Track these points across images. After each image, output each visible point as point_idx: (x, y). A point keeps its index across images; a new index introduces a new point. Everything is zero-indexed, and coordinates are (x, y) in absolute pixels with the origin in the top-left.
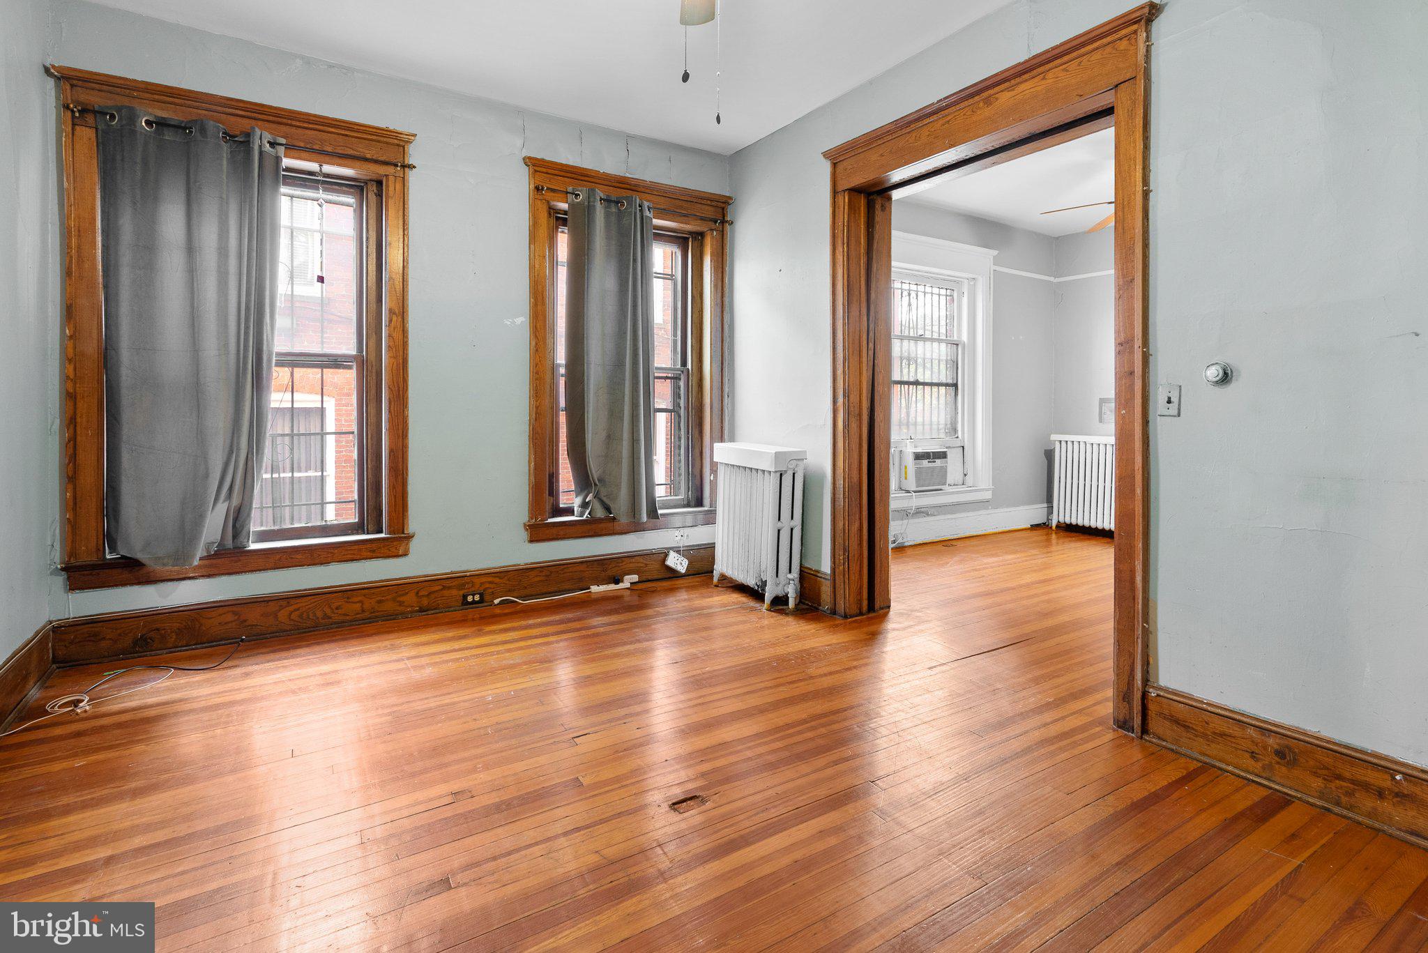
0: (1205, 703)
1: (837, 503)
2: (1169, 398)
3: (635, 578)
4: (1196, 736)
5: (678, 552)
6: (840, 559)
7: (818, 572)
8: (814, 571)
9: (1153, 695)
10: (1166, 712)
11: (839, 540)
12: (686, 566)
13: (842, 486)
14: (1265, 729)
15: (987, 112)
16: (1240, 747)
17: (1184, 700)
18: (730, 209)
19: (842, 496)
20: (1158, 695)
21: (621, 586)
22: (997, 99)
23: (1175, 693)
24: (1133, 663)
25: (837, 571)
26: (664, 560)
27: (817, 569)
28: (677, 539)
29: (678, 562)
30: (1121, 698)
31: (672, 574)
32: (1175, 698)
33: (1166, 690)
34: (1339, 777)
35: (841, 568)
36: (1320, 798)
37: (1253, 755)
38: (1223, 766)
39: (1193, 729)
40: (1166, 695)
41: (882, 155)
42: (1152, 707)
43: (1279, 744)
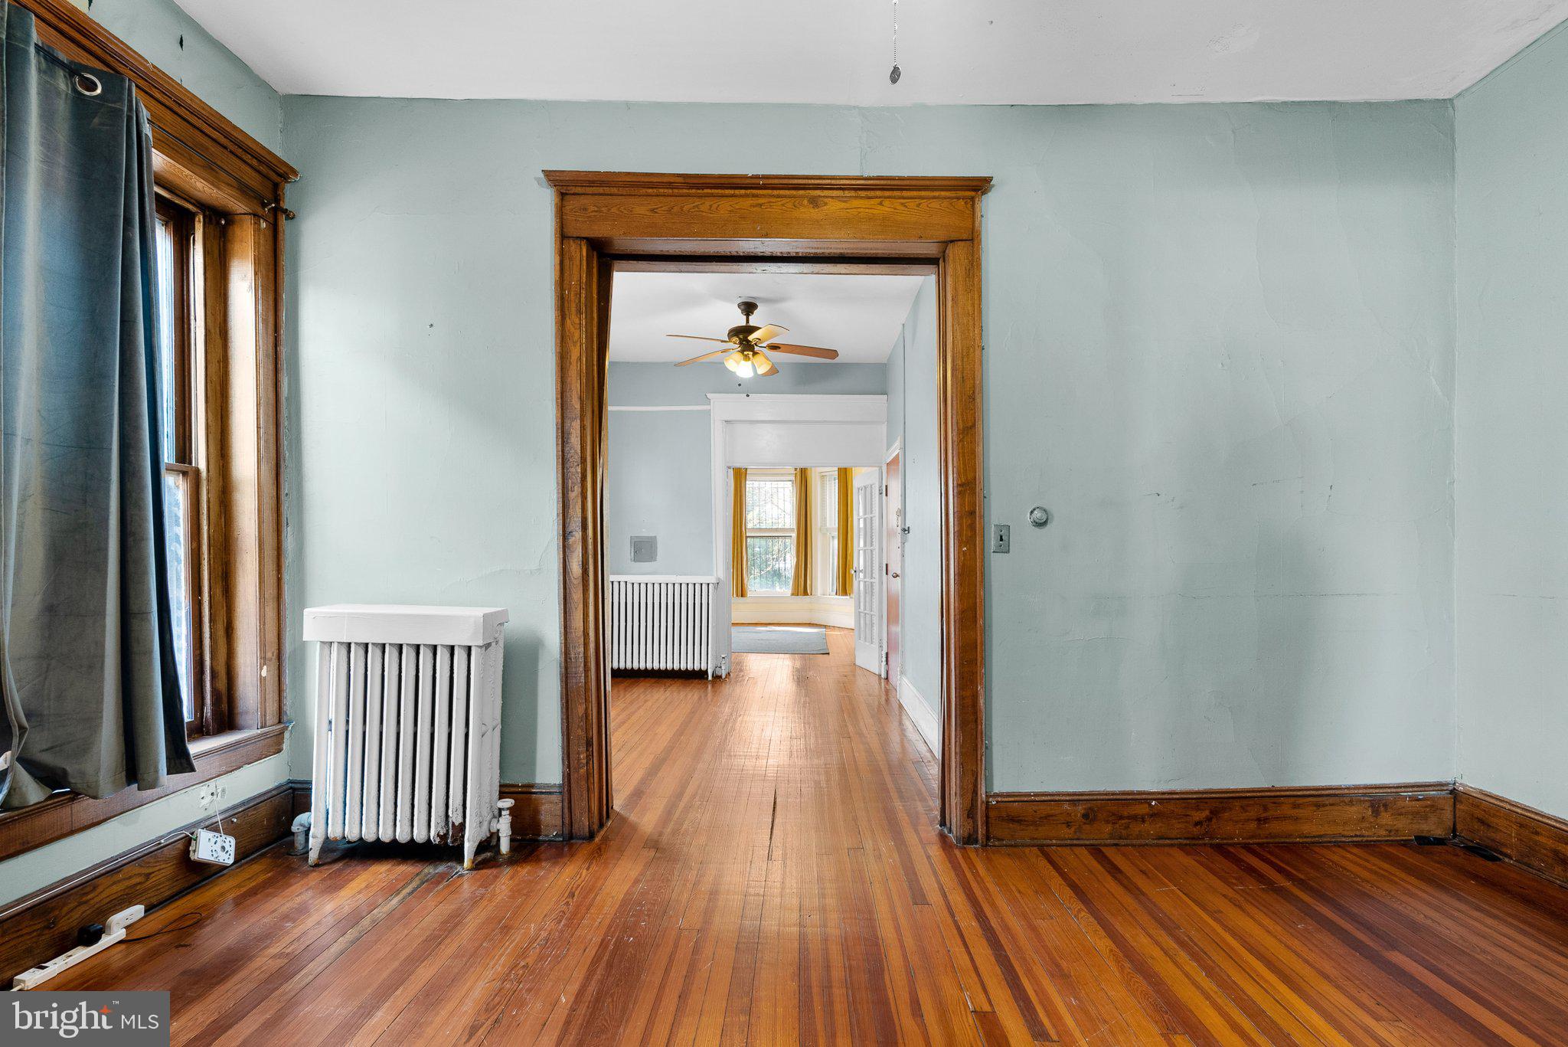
0: (1032, 796)
1: (572, 682)
2: (1001, 537)
3: (136, 911)
4: (1028, 826)
5: (213, 828)
6: (579, 759)
7: (532, 786)
8: (523, 786)
9: (994, 803)
10: (1004, 814)
11: (578, 732)
12: (232, 850)
13: (582, 655)
14: (1075, 799)
15: (813, 213)
16: (1058, 822)
17: (1016, 799)
18: (288, 191)
19: (581, 669)
20: (997, 802)
21: (106, 941)
22: (826, 204)
23: (1009, 795)
24: (977, 778)
25: (574, 776)
26: (186, 852)
27: (526, 782)
28: (204, 802)
29: (218, 847)
30: (965, 816)
31: (204, 873)
32: (1011, 799)
33: (1001, 795)
34: (1121, 818)
35: (583, 771)
36: (1111, 838)
37: (1068, 825)
38: (1049, 842)
39: (1025, 821)
40: (1004, 799)
41: (652, 210)
42: (992, 814)
43: (1085, 809)
